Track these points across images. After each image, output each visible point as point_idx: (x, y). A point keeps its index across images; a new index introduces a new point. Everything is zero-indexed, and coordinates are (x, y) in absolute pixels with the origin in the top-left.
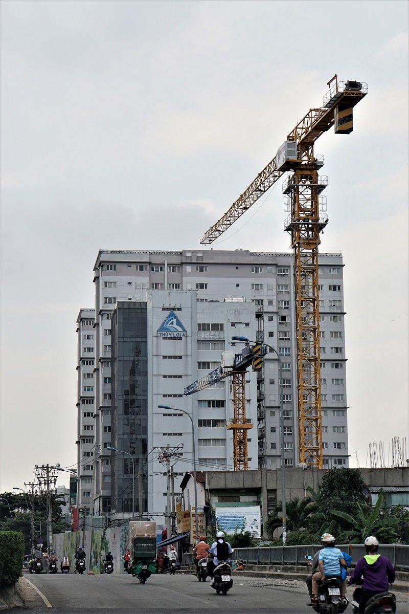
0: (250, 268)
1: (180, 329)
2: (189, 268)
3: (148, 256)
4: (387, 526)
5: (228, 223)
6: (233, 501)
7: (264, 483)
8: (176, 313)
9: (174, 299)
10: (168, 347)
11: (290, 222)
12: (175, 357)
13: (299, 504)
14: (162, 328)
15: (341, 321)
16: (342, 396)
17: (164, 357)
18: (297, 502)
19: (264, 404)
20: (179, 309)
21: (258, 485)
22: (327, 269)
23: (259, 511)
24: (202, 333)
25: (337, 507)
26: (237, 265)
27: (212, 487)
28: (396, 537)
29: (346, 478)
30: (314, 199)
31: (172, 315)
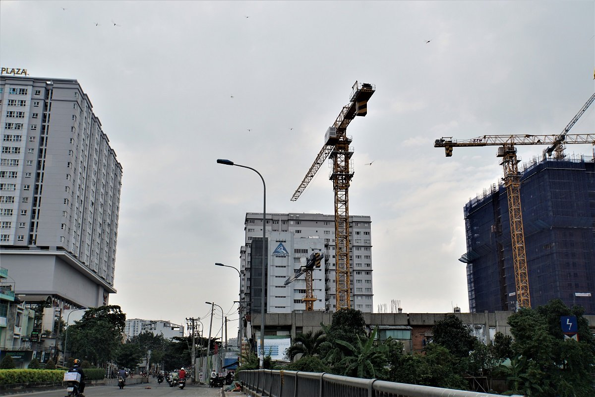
0: (323, 223)
1: (285, 252)
2: (292, 223)
3: (271, 216)
4: (380, 353)
5: (304, 186)
6: (271, 335)
7: (294, 322)
8: (283, 243)
9: (282, 236)
10: (278, 261)
11: (332, 173)
12: (282, 267)
13: (313, 336)
14: (275, 252)
15: (370, 250)
16: (370, 289)
17: (276, 267)
18: (311, 334)
19: (330, 292)
20: (285, 242)
21: (289, 323)
22: (362, 224)
23: (290, 343)
24: (297, 254)
25: (341, 338)
26: (317, 221)
27: (255, 325)
28: (387, 362)
29: (350, 316)
30: (346, 161)
31: (281, 244)
